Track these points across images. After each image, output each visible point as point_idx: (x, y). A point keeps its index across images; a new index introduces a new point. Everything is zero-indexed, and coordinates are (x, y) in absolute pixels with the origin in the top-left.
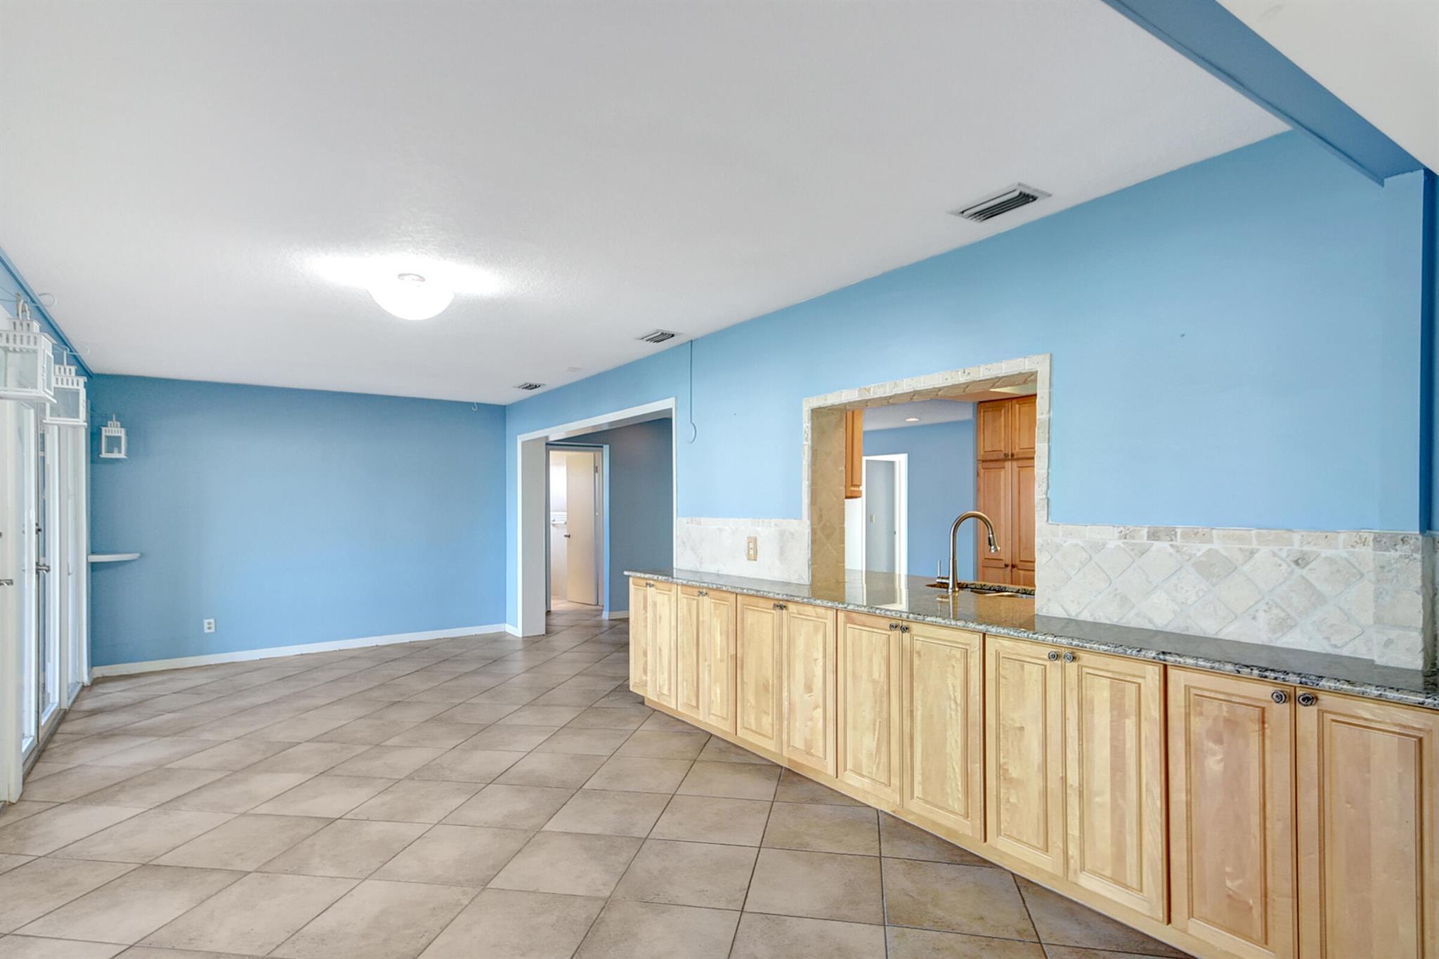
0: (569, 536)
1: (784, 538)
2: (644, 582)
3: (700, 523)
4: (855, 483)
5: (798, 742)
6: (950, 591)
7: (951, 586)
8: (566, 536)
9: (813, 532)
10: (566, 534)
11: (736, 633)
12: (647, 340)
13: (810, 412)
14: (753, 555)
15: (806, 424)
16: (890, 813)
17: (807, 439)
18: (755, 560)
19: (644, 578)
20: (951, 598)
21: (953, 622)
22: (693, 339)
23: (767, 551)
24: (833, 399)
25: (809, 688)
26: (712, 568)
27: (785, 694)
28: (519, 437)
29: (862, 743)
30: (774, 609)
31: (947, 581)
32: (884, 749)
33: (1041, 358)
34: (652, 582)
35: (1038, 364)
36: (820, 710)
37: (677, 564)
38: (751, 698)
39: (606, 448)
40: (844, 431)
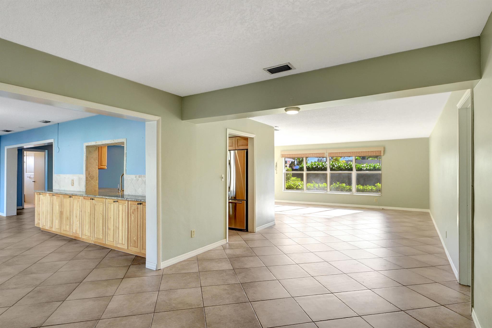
0: (35, 182)
1: (80, 179)
2: (39, 193)
3: (60, 176)
4: (102, 165)
5: (74, 231)
6: (120, 191)
7: (120, 190)
8: (33, 182)
9: (87, 178)
10: (34, 181)
11: (61, 205)
12: (42, 122)
13: (86, 147)
14: (73, 184)
15: (85, 150)
16: (93, 243)
17: (85, 154)
18: (73, 186)
19: (39, 192)
20: (120, 193)
21: (98, 196)
22: (59, 123)
23: (76, 183)
24: (93, 143)
25: (76, 217)
26: (62, 189)
27: (72, 219)
28: (5, 147)
29: (87, 227)
30: (69, 198)
31: (119, 189)
32: (90, 228)
33: (124, 139)
34: (41, 193)
35: (123, 140)
36: (78, 222)
37: (54, 188)
38: (64, 222)
39: (47, 151)
40: (98, 152)
